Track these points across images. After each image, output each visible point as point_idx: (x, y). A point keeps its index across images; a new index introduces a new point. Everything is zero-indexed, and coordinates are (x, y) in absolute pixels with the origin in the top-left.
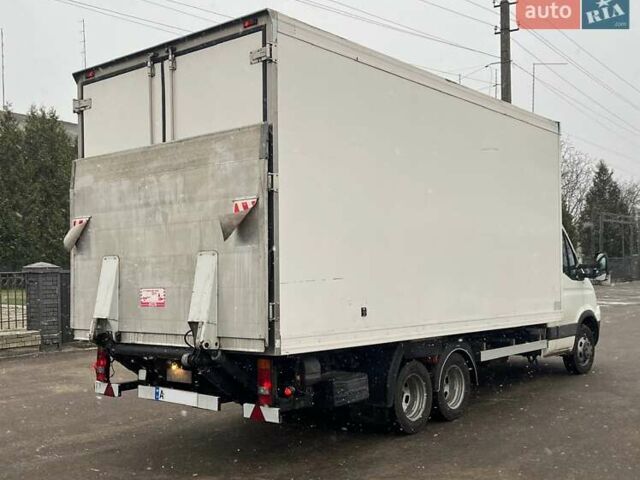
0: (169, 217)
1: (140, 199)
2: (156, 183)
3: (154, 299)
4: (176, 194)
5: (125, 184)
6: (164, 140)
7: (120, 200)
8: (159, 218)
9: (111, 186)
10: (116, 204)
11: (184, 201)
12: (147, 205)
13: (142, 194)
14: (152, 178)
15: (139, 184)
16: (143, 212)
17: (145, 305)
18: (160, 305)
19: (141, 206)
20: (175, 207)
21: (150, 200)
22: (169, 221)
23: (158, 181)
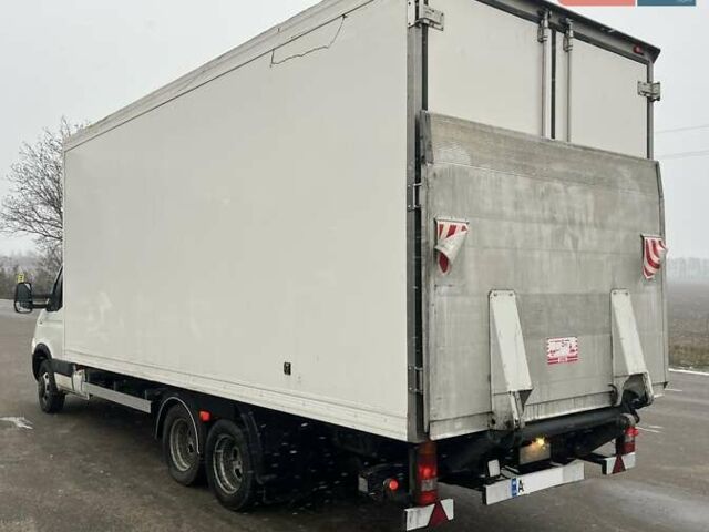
0: (580, 242)
1: (543, 211)
2: (563, 194)
3: (564, 352)
4: (587, 216)
5: (523, 183)
6: (553, 136)
7: (516, 206)
8: (568, 241)
9: (500, 179)
10: (508, 210)
11: (596, 225)
12: (553, 220)
13: (546, 204)
14: (558, 185)
15: (542, 189)
16: (547, 230)
17: (553, 361)
18: (572, 359)
19: (545, 222)
20: (586, 231)
21: (556, 216)
22: (580, 248)
23: (566, 192)
